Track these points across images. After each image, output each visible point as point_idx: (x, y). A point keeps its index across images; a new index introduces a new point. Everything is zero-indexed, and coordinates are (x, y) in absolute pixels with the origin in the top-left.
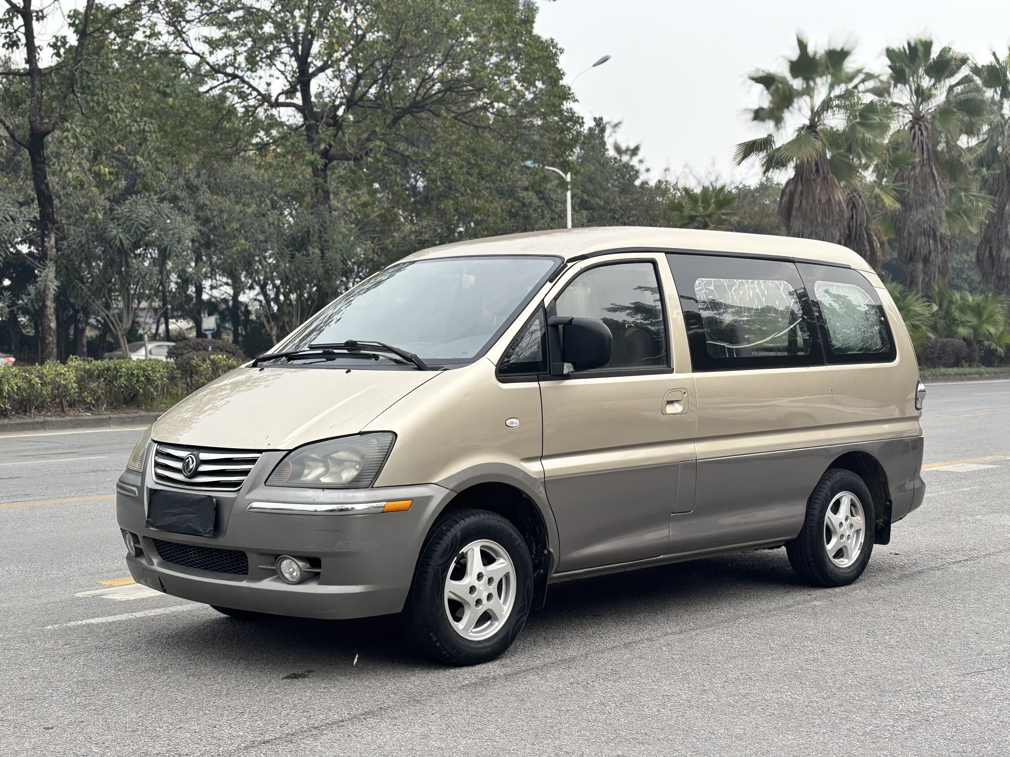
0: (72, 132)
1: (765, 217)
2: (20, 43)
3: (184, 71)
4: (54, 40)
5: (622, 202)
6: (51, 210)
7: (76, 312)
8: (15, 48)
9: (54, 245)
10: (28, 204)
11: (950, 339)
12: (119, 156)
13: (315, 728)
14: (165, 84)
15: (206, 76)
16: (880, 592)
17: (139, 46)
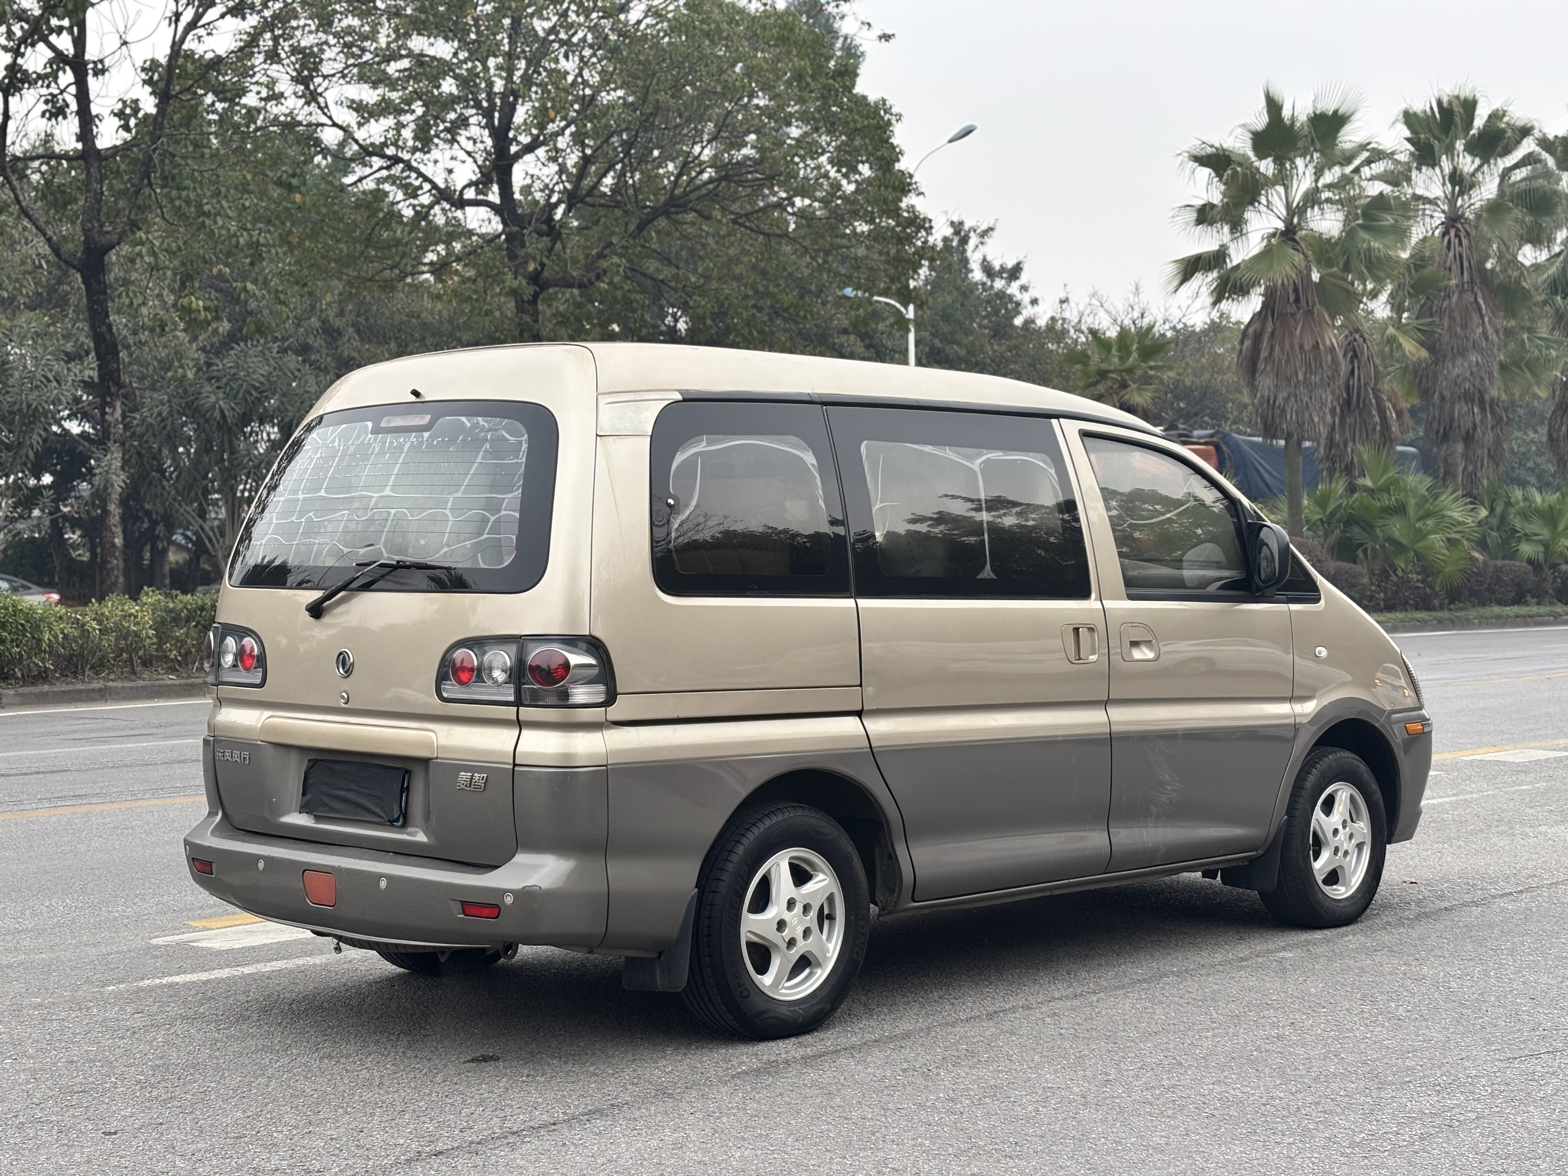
0: (147, 245)
1: (1218, 373)
2: (68, 111)
3: (319, 153)
4: (120, 105)
5: (994, 351)
6: (115, 366)
7: (154, 523)
8: (60, 118)
9: (120, 419)
10: (81, 358)
11: (1508, 562)
12: (218, 284)
13: (514, 1133)
14: (290, 172)
15: (352, 160)
16: (1386, 938)
17: (252, 114)
